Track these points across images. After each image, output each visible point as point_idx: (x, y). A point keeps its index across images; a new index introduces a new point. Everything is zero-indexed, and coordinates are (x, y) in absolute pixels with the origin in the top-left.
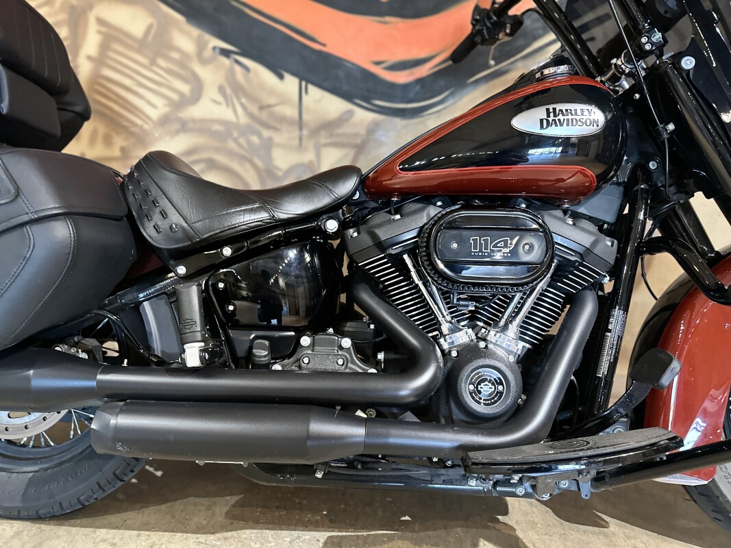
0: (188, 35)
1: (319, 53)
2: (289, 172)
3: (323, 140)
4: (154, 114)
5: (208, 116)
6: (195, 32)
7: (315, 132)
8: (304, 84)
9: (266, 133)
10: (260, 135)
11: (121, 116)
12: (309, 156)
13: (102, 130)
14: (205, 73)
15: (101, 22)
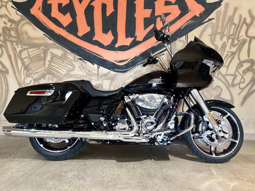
0: (72, 55)
1: (102, 59)
2: (96, 85)
3: (103, 78)
4: (63, 73)
5: (76, 74)
6: (73, 55)
7: (102, 76)
8: (99, 66)
9: (90, 77)
10: (89, 78)
11: (55, 74)
12: (100, 82)
13: (51, 77)
14: (75, 64)
15: (51, 53)
